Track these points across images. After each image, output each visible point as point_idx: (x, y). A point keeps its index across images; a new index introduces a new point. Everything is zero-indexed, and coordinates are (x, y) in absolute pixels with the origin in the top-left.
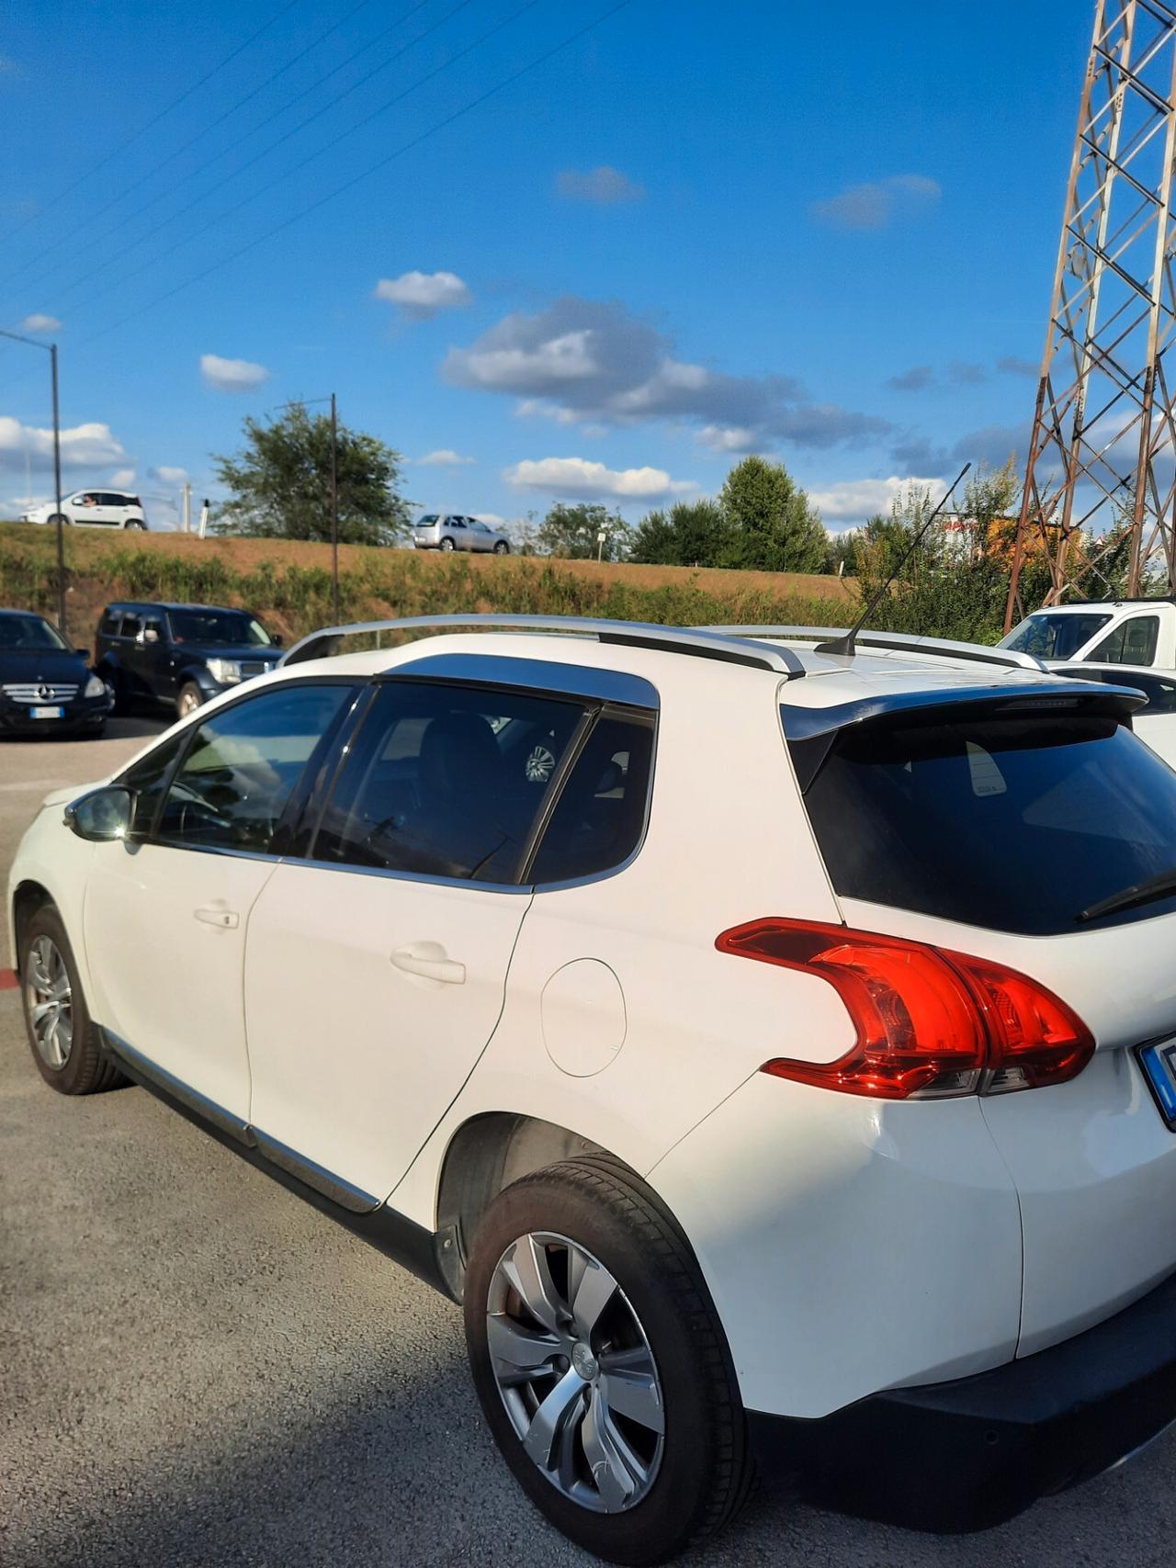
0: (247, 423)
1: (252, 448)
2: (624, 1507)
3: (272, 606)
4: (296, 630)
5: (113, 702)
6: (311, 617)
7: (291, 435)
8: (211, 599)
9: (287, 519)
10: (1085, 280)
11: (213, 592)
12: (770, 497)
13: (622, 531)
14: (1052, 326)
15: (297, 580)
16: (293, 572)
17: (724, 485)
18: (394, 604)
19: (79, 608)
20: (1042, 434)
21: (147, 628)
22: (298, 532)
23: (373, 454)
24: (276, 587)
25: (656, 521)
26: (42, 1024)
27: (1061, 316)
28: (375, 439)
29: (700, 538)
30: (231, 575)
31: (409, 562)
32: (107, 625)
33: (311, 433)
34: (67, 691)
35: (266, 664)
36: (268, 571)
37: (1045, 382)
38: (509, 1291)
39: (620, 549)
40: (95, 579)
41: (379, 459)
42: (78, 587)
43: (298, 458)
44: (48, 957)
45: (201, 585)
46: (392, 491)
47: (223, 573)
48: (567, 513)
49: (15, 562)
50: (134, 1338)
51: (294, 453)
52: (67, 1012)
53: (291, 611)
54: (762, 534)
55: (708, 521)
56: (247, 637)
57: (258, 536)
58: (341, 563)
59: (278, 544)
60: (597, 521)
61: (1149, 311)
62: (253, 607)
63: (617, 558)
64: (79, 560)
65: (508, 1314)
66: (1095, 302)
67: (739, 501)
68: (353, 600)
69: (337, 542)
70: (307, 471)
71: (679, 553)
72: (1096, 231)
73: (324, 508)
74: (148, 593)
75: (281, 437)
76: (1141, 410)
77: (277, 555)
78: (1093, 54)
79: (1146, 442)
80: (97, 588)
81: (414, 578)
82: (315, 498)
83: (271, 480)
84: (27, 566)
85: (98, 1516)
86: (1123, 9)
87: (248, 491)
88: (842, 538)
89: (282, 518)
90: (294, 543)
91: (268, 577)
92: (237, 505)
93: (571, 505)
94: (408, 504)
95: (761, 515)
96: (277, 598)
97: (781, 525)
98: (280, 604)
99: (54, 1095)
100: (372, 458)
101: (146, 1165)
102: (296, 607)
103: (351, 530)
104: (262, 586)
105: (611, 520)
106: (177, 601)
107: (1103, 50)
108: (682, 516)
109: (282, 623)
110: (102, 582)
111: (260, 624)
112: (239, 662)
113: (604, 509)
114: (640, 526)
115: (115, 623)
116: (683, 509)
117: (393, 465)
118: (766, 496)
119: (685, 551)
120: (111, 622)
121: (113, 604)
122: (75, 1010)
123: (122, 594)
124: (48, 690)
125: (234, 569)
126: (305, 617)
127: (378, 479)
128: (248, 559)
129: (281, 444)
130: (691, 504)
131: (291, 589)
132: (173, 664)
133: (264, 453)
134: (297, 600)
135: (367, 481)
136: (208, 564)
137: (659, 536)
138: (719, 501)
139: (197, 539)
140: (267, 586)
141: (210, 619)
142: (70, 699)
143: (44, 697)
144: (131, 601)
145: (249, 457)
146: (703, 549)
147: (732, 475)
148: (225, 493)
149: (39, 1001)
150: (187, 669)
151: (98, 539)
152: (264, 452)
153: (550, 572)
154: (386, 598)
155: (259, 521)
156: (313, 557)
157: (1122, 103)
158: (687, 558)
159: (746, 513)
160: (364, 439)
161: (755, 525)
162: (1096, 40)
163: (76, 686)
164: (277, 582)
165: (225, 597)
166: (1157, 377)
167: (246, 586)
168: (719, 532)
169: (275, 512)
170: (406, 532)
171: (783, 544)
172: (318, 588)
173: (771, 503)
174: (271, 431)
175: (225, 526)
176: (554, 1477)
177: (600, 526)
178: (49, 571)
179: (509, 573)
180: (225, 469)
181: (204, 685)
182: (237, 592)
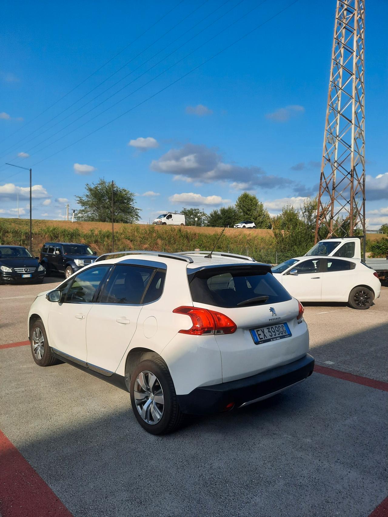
0: (87, 186)
1: (88, 193)
2: (158, 422)
3: (94, 242)
4: (101, 249)
5: (45, 272)
6: (106, 246)
7: (100, 189)
8: (75, 241)
9: (99, 215)
10: (333, 144)
11: (76, 239)
12: (251, 205)
13: (204, 216)
14: (323, 158)
15: (101, 234)
16: (100, 232)
17: (237, 201)
18: (131, 241)
19: (35, 244)
20: (322, 189)
21: (56, 250)
22: (102, 219)
23: (126, 194)
24: (95, 237)
25: (215, 213)
26: (36, 349)
27: (326, 155)
28: (127, 190)
29: (229, 218)
30: (81, 233)
31: (136, 228)
32: (44, 250)
33: (106, 188)
34: (33, 269)
35: (92, 260)
36: (92, 232)
37: (322, 174)
38: (139, 385)
39: (204, 222)
40: (40, 236)
41: (128, 196)
42: (35, 238)
43: (103, 196)
44: (38, 332)
45: (72, 237)
46: (132, 205)
47: (79, 233)
48: (187, 211)
49: (16, 231)
50: (61, 407)
51: (101, 194)
52: (43, 345)
53: (100, 244)
54: (249, 216)
55: (232, 212)
56: (86, 253)
57: (89, 220)
58: (115, 229)
59: (96, 223)
60: (197, 213)
61: (351, 153)
62: (87, 243)
63: (203, 225)
64: (35, 230)
65: (138, 390)
66: (336, 150)
67: (241, 206)
68: (119, 240)
69: (114, 222)
70: (105, 200)
71: (223, 223)
72: (335, 130)
73: (110, 211)
74: (56, 239)
75: (97, 190)
76: (350, 182)
77: (95, 227)
78: (330, 83)
79: (352, 191)
80: (41, 238)
81: (137, 233)
82: (108, 208)
83: (94, 203)
84: (19, 232)
85: (56, 431)
86: (339, 70)
87: (87, 206)
88: (275, 216)
89: (97, 214)
90: (101, 223)
91: (93, 233)
92: (83, 211)
93: (189, 208)
94: (137, 209)
95: (249, 210)
96: (95, 240)
97: (255, 213)
98: (96, 242)
99: (38, 366)
100: (126, 196)
101: (62, 379)
102: (101, 243)
103: (119, 218)
104: (91, 237)
105: (201, 213)
106: (65, 242)
107: (333, 82)
108: (223, 211)
109: (97, 248)
110: (42, 236)
111: (90, 248)
112: (84, 260)
113: (199, 209)
114: (210, 214)
115: (47, 249)
116: (224, 209)
117: (133, 198)
118: (250, 205)
119: (225, 222)
120: (45, 249)
121: (46, 243)
122: (45, 344)
123: (48, 240)
124: (27, 269)
125: (82, 231)
126: (104, 245)
127: (127, 202)
128: (87, 228)
129: (97, 192)
130: (226, 207)
131: (99, 237)
132: (64, 261)
133: (92, 195)
134: (101, 241)
135: (124, 203)
136: (74, 230)
137: (216, 218)
138: (235, 206)
139: (71, 222)
140: (92, 236)
141: (75, 247)
142: (34, 272)
143: (26, 271)
144: (51, 242)
145: (87, 196)
146: (230, 221)
147: (239, 198)
148: (79, 207)
149: (35, 344)
150: (68, 262)
151: (41, 223)
153: (180, 230)
154: (129, 239)
155: (90, 215)
156: (106, 227)
157: (340, 95)
158: (226, 224)
159: (244, 210)
160: (123, 190)
161: (247, 214)
162: (331, 79)
163: (35, 268)
164: (95, 235)
165: (79, 240)
166: (354, 172)
167: (86, 236)
168: (236, 216)
169: (95, 213)
170: (136, 218)
171: (256, 219)
172: (108, 237)
173: (251, 207)
174: (94, 188)
175: (79, 217)
176: (146, 421)
177: (197, 215)
178: (26, 233)
179: (167, 231)
180: (79, 200)
181: (73, 267)
182: (83, 239)
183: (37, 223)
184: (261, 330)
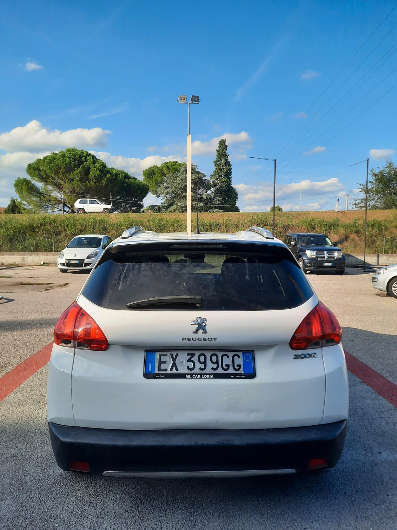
1: (373, 179)
3: (354, 233)
4: (362, 241)
7: (387, 173)
8: (333, 231)
15: (366, 224)
16: (366, 221)
24: (357, 226)
30: (341, 223)
33: (395, 171)
35: (325, 252)
36: (356, 221)
40: (297, 227)
43: (390, 181)
45: (330, 227)
51: (388, 179)
53: (361, 234)
56: (326, 243)
74: (312, 230)
75: (383, 174)
77: (362, 215)
80: (297, 230)
82: (395, 194)
83: (379, 189)
87: (370, 194)
91: (355, 223)
92: (365, 199)
98: (357, 232)
102: (363, 233)
109: (357, 239)
110: (299, 228)
112: (317, 251)
126: (366, 235)
128: (351, 217)
131: (362, 227)
139: (335, 212)
140: (354, 226)
141: (313, 238)
150: (301, 253)
152: (376, 180)
155: (374, 204)
164: (358, 224)
165: (338, 230)
169: (380, 200)
172: (373, 226)
174: (380, 172)
178: (284, 225)
180: (362, 188)
181: (304, 258)
182: (342, 229)
183: (299, 215)
184: (172, 355)
